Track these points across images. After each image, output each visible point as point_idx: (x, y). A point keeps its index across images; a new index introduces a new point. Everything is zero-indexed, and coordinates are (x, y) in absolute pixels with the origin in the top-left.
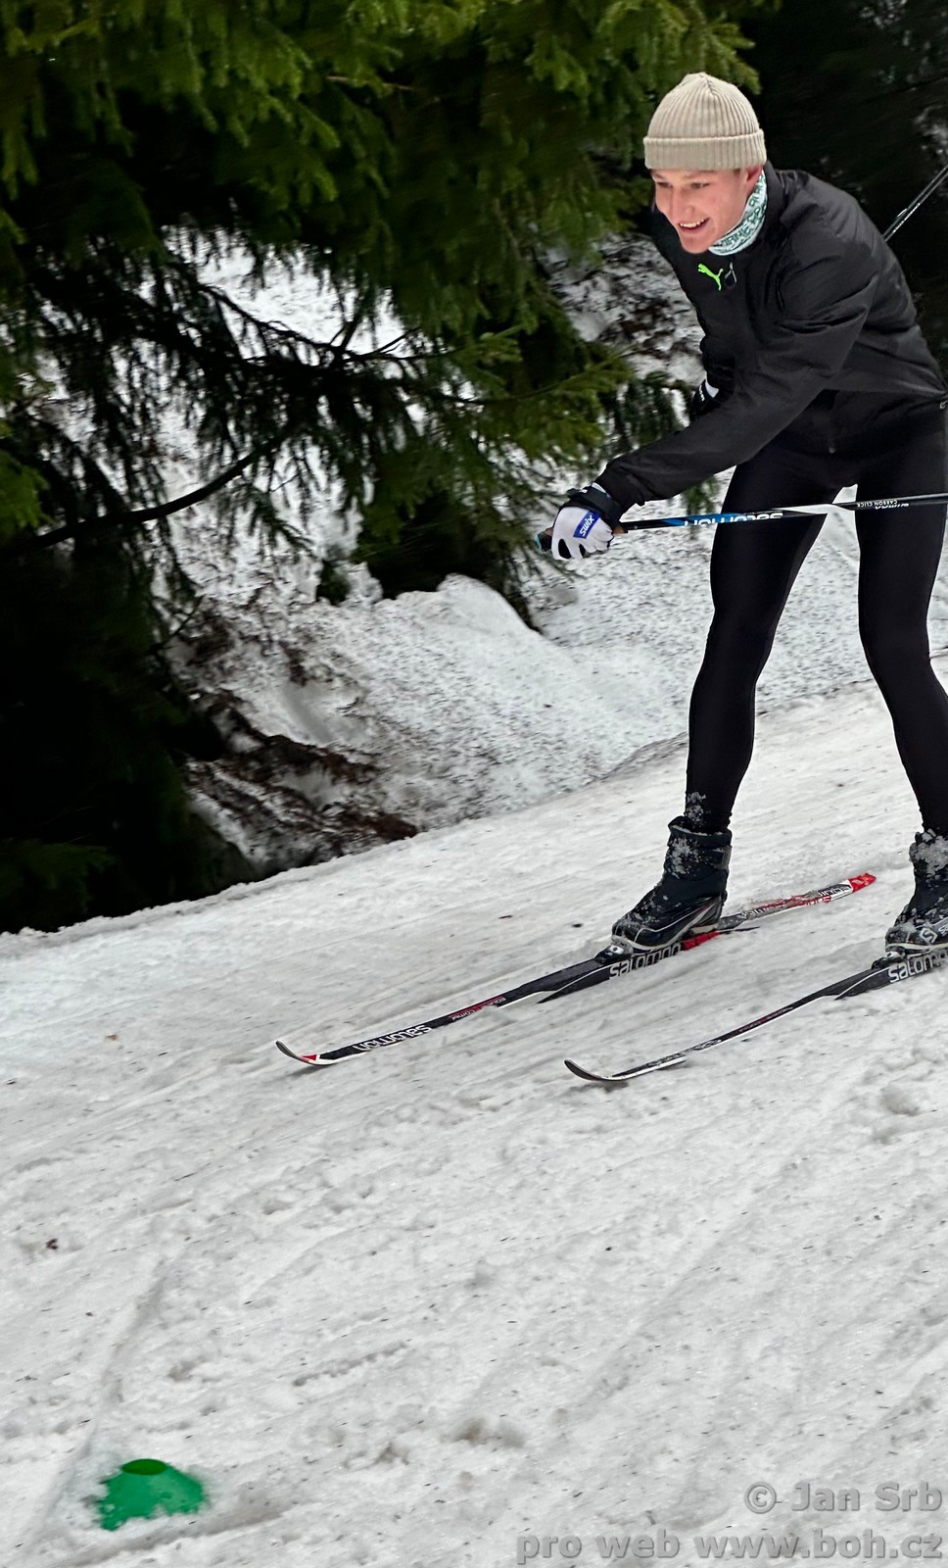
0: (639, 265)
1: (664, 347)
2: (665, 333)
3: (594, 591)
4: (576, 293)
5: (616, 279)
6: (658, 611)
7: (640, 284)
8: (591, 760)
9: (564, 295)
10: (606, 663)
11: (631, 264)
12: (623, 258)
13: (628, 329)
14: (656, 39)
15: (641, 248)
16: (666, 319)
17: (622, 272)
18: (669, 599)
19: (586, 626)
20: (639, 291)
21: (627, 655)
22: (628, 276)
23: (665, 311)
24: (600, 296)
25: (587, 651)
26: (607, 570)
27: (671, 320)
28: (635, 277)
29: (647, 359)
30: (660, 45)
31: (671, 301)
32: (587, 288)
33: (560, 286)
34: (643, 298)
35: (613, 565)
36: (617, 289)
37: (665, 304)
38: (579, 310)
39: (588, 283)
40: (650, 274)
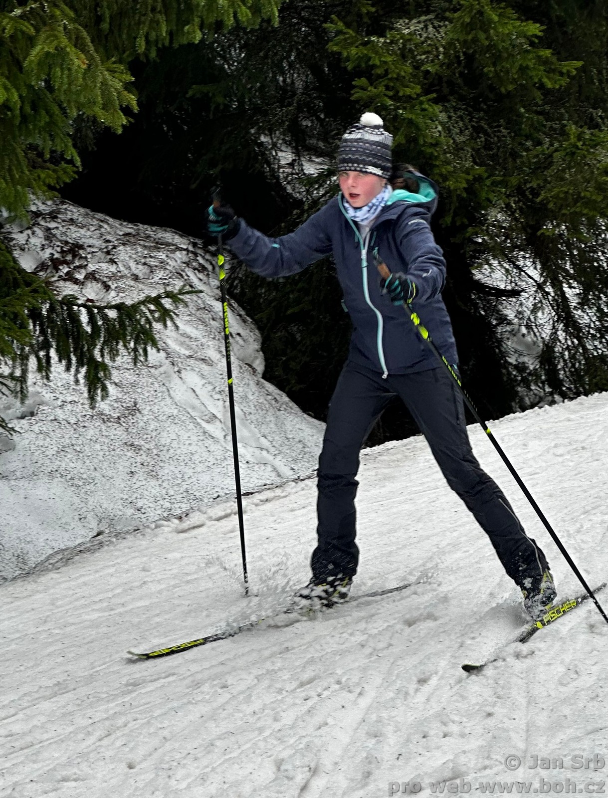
0: (64, 221)
1: (80, 276)
2: (80, 267)
3: (27, 442)
4: (21, 238)
5: (48, 229)
6: (69, 456)
7: (64, 233)
8: (21, 558)
9: (13, 239)
10: (34, 491)
11: (59, 221)
12: (53, 216)
13: (56, 264)
14: (66, 72)
15: (66, 209)
16: (81, 257)
17: (52, 225)
18: (78, 449)
19: (21, 466)
20: (64, 238)
21: (48, 486)
22: (57, 228)
23: (81, 252)
24: (37, 240)
25: (21, 483)
26: (36, 428)
27: (86, 258)
28: (61, 229)
29: (68, 284)
30: (69, 77)
31: (86, 245)
32: (28, 235)
33: (10, 233)
34: (67, 243)
35: (39, 424)
36: (49, 235)
37: (81, 247)
38: (23, 250)
39: (29, 232)
40: (71, 227)
